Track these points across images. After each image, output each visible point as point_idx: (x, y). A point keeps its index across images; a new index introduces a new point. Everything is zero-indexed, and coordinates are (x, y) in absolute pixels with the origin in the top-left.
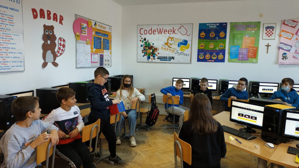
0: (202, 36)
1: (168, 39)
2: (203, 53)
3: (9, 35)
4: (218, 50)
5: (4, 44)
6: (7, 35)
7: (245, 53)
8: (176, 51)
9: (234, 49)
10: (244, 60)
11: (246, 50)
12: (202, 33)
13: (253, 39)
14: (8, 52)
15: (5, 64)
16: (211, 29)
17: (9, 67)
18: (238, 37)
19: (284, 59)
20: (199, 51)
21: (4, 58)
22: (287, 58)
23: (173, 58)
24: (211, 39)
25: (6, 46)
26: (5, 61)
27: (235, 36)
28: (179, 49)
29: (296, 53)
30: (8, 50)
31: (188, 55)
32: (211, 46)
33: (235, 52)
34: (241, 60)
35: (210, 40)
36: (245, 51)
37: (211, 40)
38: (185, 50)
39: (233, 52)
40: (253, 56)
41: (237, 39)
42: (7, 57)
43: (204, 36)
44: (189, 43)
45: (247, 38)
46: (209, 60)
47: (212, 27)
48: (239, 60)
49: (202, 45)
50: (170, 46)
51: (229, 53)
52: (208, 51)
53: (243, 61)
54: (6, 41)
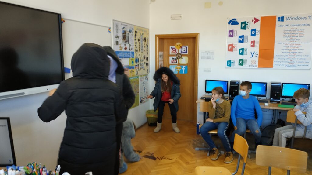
3: (298, 44)
5: (293, 50)
6: (296, 44)
14: (295, 55)
15: (292, 64)
17: (295, 65)
21: (291, 60)
25: (294, 51)
26: (293, 61)
30: (295, 54)
42: (294, 59)
54: (295, 48)
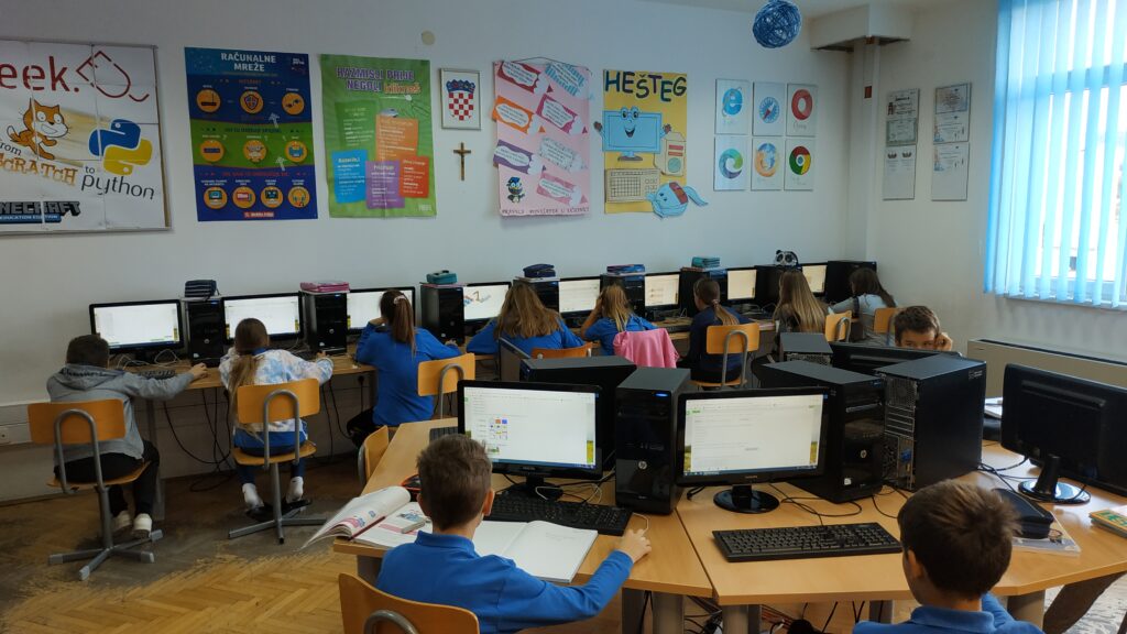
0: (204, 104)
1: (28, 117)
2: (222, 182)
4: (283, 169)
7: (390, 180)
8: (81, 173)
9: (346, 165)
10: (390, 206)
11: (391, 168)
12: (202, 92)
13: (411, 124)
16: (244, 78)
18: (356, 114)
19: (516, 199)
20: (202, 173)
22: (523, 195)
23: (73, 208)
24: (247, 123)
27: (347, 110)
28: (97, 163)
29: (543, 176)
31: (149, 192)
32: (253, 150)
33: (354, 175)
34: (377, 206)
35: (245, 126)
36: (388, 171)
37: (250, 126)
38: (131, 168)
39: (346, 175)
40: (419, 189)
41: (355, 124)
43: (214, 104)
44: (148, 134)
45: (388, 122)
46: (249, 210)
47: (245, 67)
48: (370, 206)
49: (213, 144)
50: (47, 149)
51: (329, 181)
52: (243, 173)
53: (387, 211)
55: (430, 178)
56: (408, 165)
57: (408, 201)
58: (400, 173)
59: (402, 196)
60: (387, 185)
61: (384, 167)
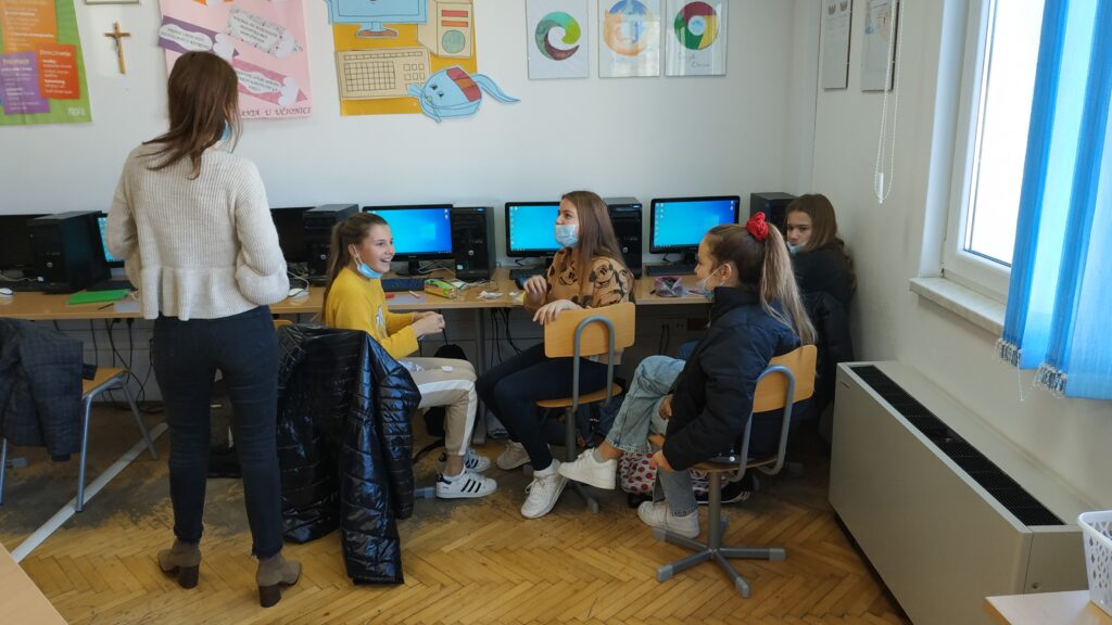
7: (26, 78)
10: (31, 110)
11: (27, 61)
13: (44, 3)
34: (16, 112)
36: (23, 66)
40: (67, 87)
45: (14, 2)
48: (8, 112)
53: (28, 117)
55: (80, 73)
56: (48, 57)
57: (54, 103)
58: (39, 69)
59: (45, 97)
60: (22, 84)
61: (17, 61)
